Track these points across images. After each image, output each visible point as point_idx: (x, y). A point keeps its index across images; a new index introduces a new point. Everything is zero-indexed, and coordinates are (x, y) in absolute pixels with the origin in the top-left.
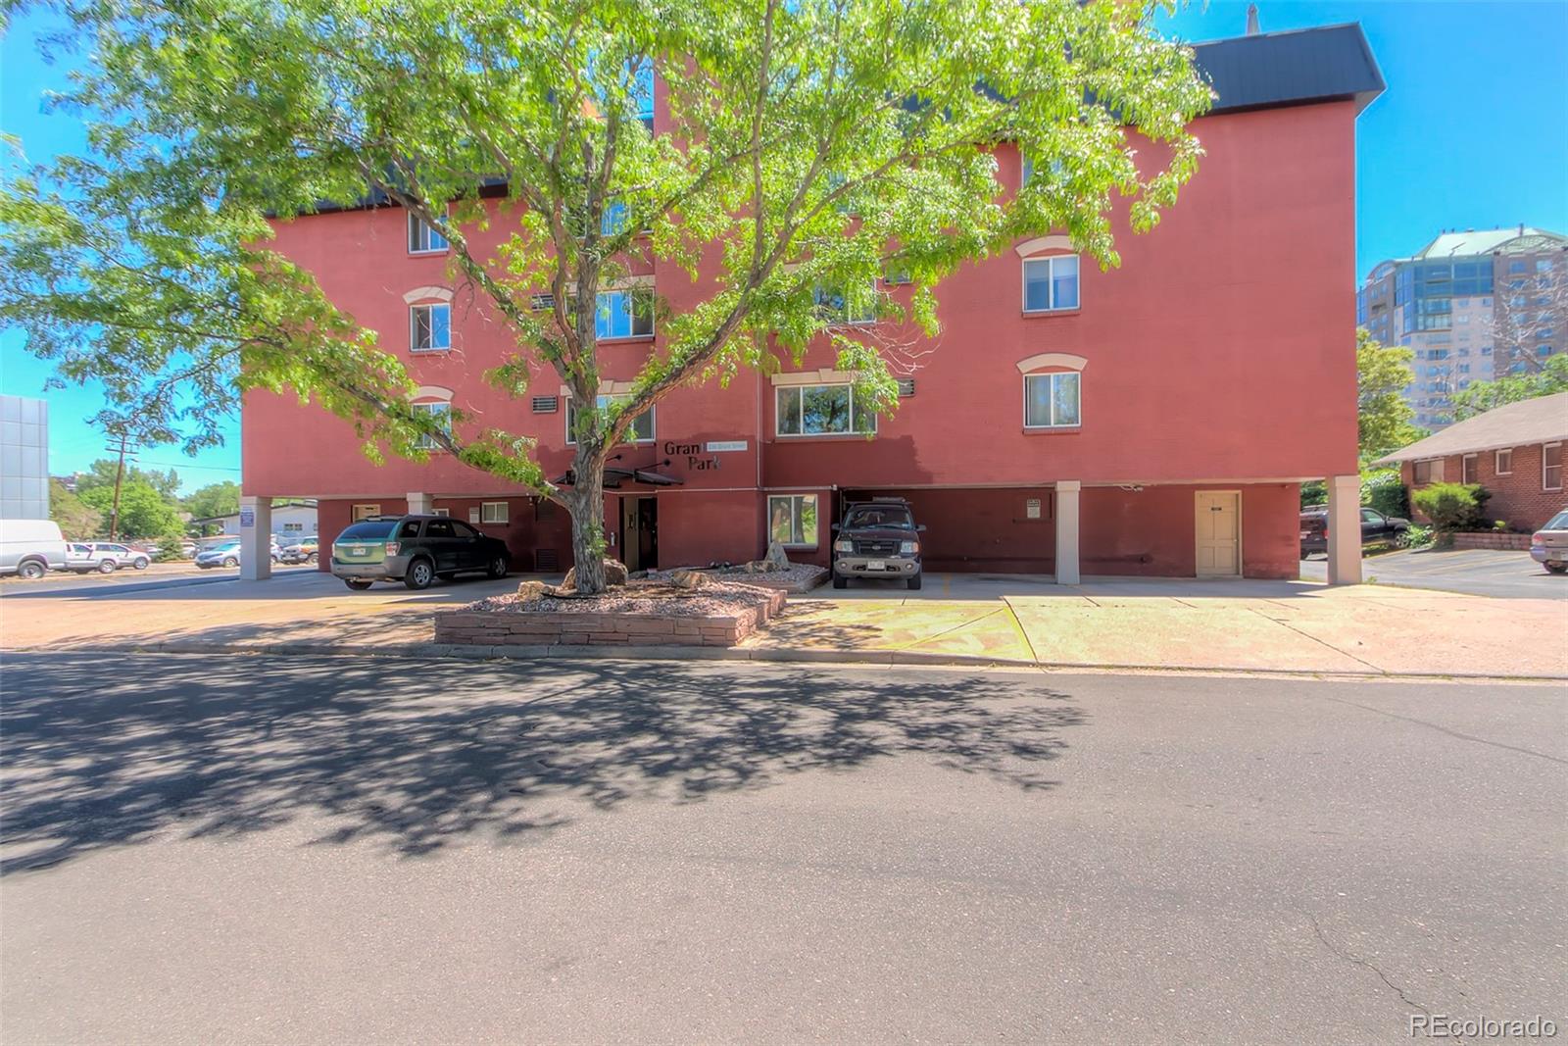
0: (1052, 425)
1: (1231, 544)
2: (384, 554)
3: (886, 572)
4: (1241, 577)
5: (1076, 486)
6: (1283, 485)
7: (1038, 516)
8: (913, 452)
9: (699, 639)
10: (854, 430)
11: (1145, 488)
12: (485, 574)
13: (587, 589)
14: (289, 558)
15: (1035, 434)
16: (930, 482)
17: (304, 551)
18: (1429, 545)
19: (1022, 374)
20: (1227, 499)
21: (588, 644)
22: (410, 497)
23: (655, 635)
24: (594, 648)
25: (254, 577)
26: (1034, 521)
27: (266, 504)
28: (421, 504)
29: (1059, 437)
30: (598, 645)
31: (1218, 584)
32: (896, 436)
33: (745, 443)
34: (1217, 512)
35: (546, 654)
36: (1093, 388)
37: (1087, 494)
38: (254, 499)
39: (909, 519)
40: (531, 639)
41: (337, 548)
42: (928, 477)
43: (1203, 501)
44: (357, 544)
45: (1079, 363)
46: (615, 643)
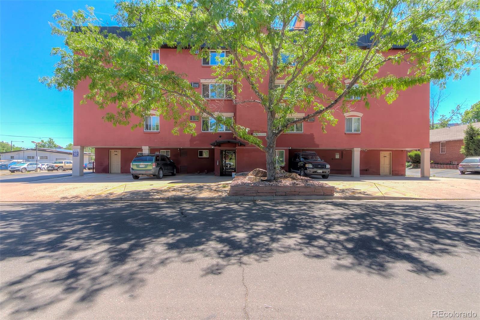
0: (353, 132)
1: (388, 166)
2: (151, 167)
3: (322, 173)
4: (391, 175)
5: (359, 149)
6: (402, 151)
7: (339, 158)
8: (314, 138)
9: (323, 193)
10: (296, 131)
11: (368, 150)
12: (171, 174)
13: (273, 178)
14: (50, 168)
15: (349, 134)
16: (318, 147)
17: (56, 166)
18: (411, 167)
19: (345, 117)
20: (387, 154)
21: (285, 195)
22: (143, 147)
23: (308, 192)
24: (289, 197)
25: (78, 174)
26: (337, 159)
27: (82, 149)
28: (148, 150)
29: (355, 135)
30: (289, 196)
31: (385, 177)
32: (308, 133)
33: (266, 134)
34: (385, 157)
35: (273, 199)
36: (364, 122)
37: (361, 152)
38: (79, 147)
39: (319, 158)
40: (266, 194)
41: (132, 164)
42: (318, 146)
43: (382, 154)
44: (142, 163)
45: (361, 115)
46: (294, 195)
